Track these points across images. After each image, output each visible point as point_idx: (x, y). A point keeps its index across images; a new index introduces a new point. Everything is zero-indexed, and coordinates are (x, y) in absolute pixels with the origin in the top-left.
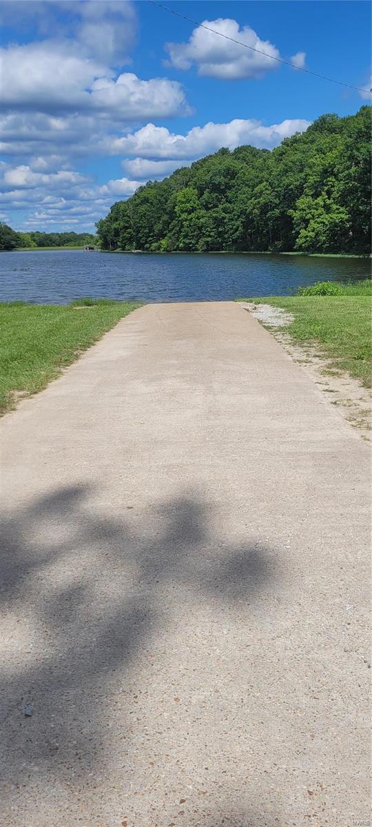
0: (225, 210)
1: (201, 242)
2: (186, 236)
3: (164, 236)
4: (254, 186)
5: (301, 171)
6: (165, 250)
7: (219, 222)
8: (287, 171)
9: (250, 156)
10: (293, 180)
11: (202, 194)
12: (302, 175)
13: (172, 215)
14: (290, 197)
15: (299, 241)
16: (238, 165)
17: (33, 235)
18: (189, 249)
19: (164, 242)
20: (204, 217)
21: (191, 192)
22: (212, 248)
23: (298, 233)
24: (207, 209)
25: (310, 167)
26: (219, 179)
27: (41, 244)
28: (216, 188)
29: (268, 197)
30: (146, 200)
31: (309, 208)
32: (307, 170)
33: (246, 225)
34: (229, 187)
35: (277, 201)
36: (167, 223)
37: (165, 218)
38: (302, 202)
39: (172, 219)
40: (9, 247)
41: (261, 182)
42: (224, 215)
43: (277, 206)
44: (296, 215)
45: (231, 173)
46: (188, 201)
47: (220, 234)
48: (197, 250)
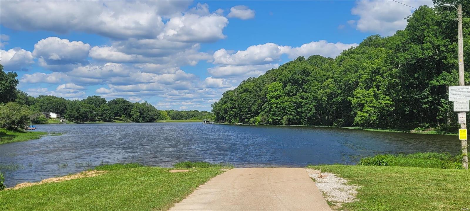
0: (302, 97)
1: (285, 118)
2: (274, 114)
3: (258, 114)
4: (322, 82)
5: (356, 72)
6: (259, 123)
7: (298, 105)
8: (346, 72)
9: (320, 62)
10: (351, 77)
11: (285, 86)
12: (357, 74)
13: (264, 100)
14: (349, 89)
15: (357, 119)
16: (310, 67)
17: (169, 112)
18: (276, 123)
19: (258, 118)
20: (287, 102)
21: (278, 85)
22: (291, 123)
23: (356, 114)
24: (290, 96)
25: (363, 70)
26: (297, 77)
27: (174, 118)
28: (295, 82)
29: (333, 88)
30: (246, 90)
31: (363, 96)
32: (361, 71)
33: (317, 107)
34: (304, 82)
35: (339, 91)
36: (261, 105)
37: (260, 101)
38: (358, 92)
39: (264, 102)
40: (152, 120)
41: (327, 79)
42: (301, 100)
43: (339, 94)
44: (354, 101)
45: (306, 73)
46: (276, 91)
47: (298, 113)
48: (282, 124)
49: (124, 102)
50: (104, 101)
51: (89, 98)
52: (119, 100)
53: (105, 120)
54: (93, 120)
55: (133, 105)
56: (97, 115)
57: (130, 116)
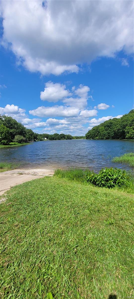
1: (105, 137)
2: (102, 136)
3: (97, 136)
4: (116, 126)
5: (127, 121)
6: (97, 139)
7: (109, 133)
8: (123, 122)
9: (116, 120)
10: (125, 123)
11: (105, 128)
13: (99, 132)
14: (124, 127)
15: (127, 137)
16: (113, 121)
17: (75, 137)
18: (102, 139)
19: (97, 137)
20: (105, 132)
21: (103, 127)
22: (107, 138)
23: (126, 135)
24: (106, 131)
25: (129, 120)
26: (109, 124)
27: (77, 138)
28: (108, 126)
29: (119, 127)
30: (94, 129)
31: (129, 129)
33: (115, 133)
34: (111, 126)
35: (121, 128)
36: (98, 134)
38: (127, 127)
39: (99, 133)
40: (71, 139)
41: (118, 124)
42: (110, 132)
43: (121, 129)
44: (126, 131)
45: (111, 123)
46: (102, 129)
47: (109, 136)
48: (104, 139)
49: (63, 134)
50: (58, 134)
51: (55, 134)
52: (62, 134)
53: (59, 139)
54: (56, 139)
55: (66, 135)
56: (57, 138)
57: (65, 138)
